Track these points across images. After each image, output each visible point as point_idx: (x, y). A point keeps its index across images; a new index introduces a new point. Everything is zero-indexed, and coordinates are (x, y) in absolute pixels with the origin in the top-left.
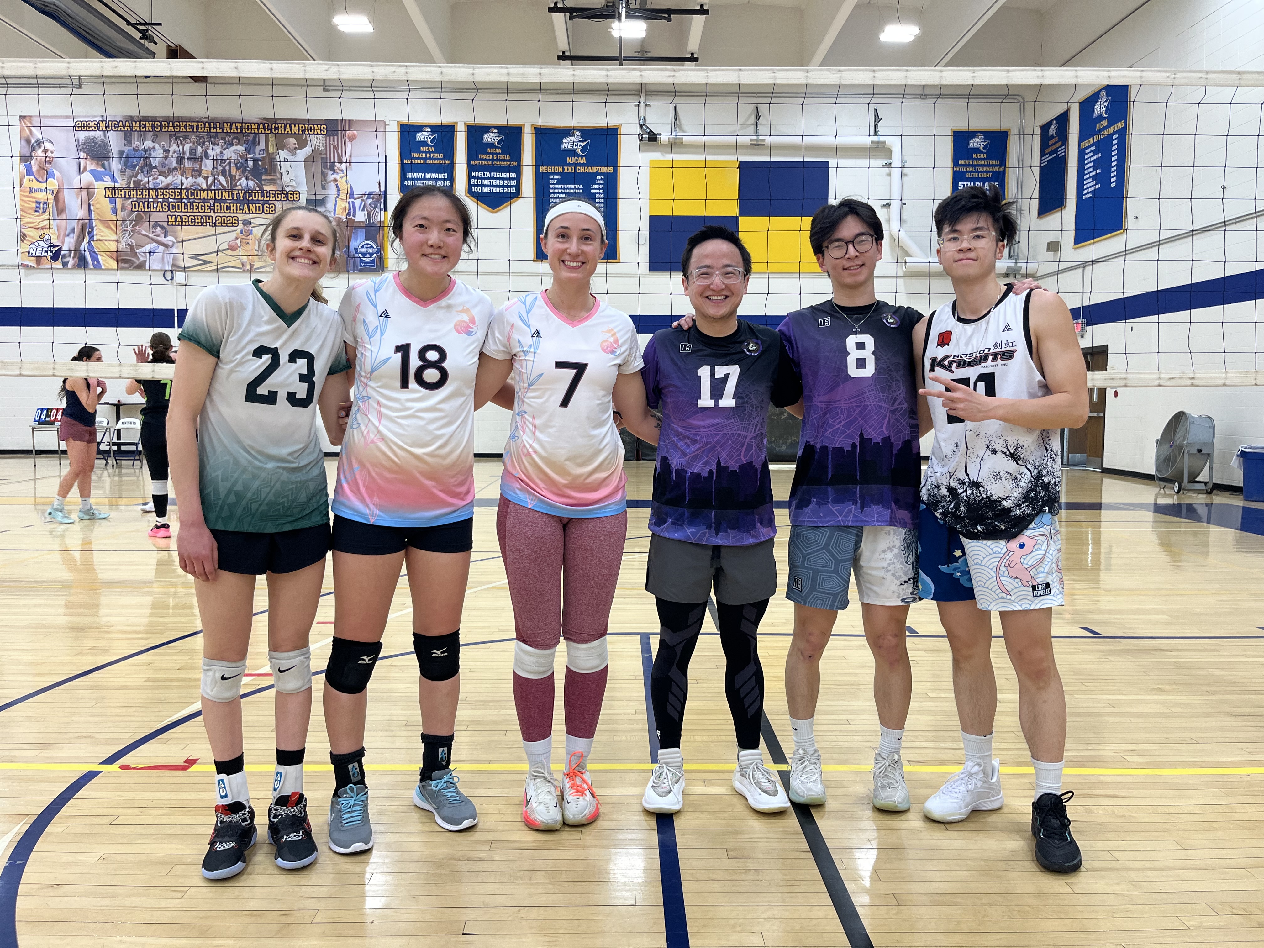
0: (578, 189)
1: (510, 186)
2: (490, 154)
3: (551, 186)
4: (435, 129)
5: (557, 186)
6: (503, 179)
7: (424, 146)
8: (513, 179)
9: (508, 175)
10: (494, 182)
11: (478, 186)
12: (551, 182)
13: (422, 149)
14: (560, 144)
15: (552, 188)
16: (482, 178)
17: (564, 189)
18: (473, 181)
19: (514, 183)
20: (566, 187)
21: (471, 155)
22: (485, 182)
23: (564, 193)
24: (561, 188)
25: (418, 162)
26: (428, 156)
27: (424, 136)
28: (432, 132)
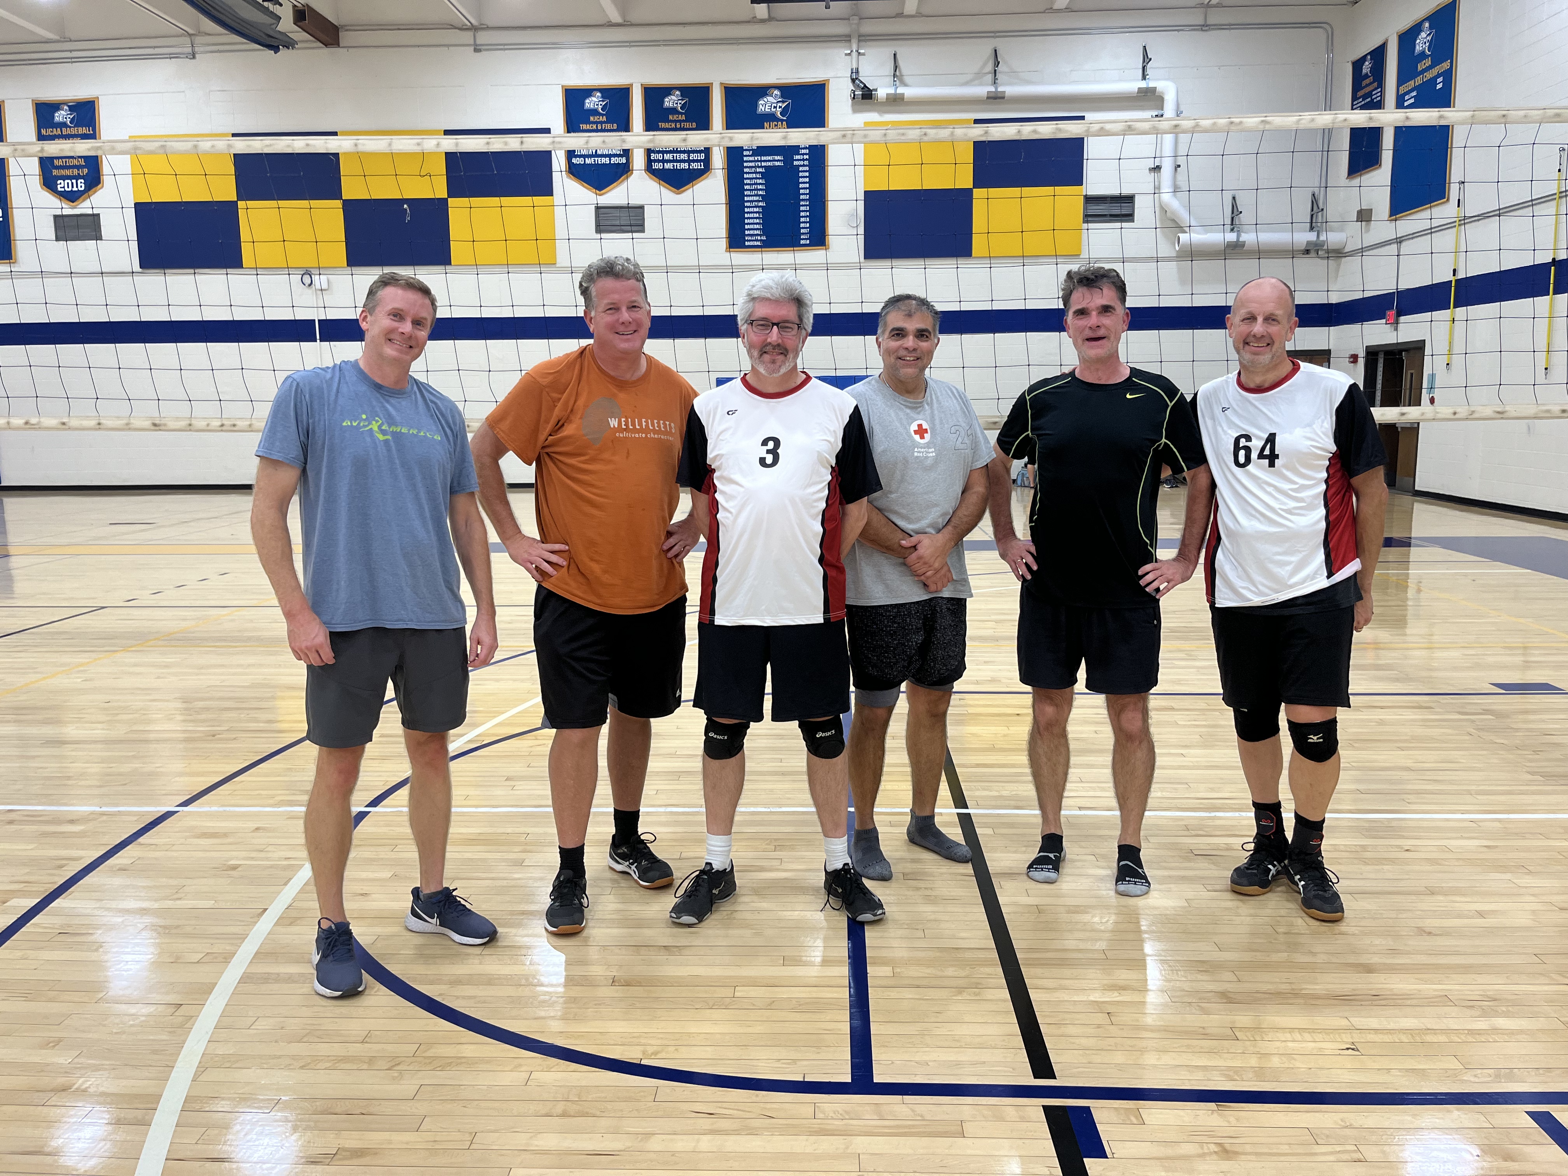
0: (778, 161)
1: (697, 161)
2: (672, 121)
3: (745, 159)
4: (605, 92)
5: (752, 159)
6: (689, 152)
7: (594, 115)
8: (700, 152)
10: (678, 156)
11: (658, 161)
13: (592, 119)
14: (756, 106)
15: (747, 161)
16: (663, 152)
17: (761, 161)
18: (653, 157)
19: (702, 156)
20: (764, 158)
21: (650, 124)
22: (667, 157)
23: (761, 167)
24: (758, 161)
26: (599, 128)
27: (593, 102)
28: (602, 97)
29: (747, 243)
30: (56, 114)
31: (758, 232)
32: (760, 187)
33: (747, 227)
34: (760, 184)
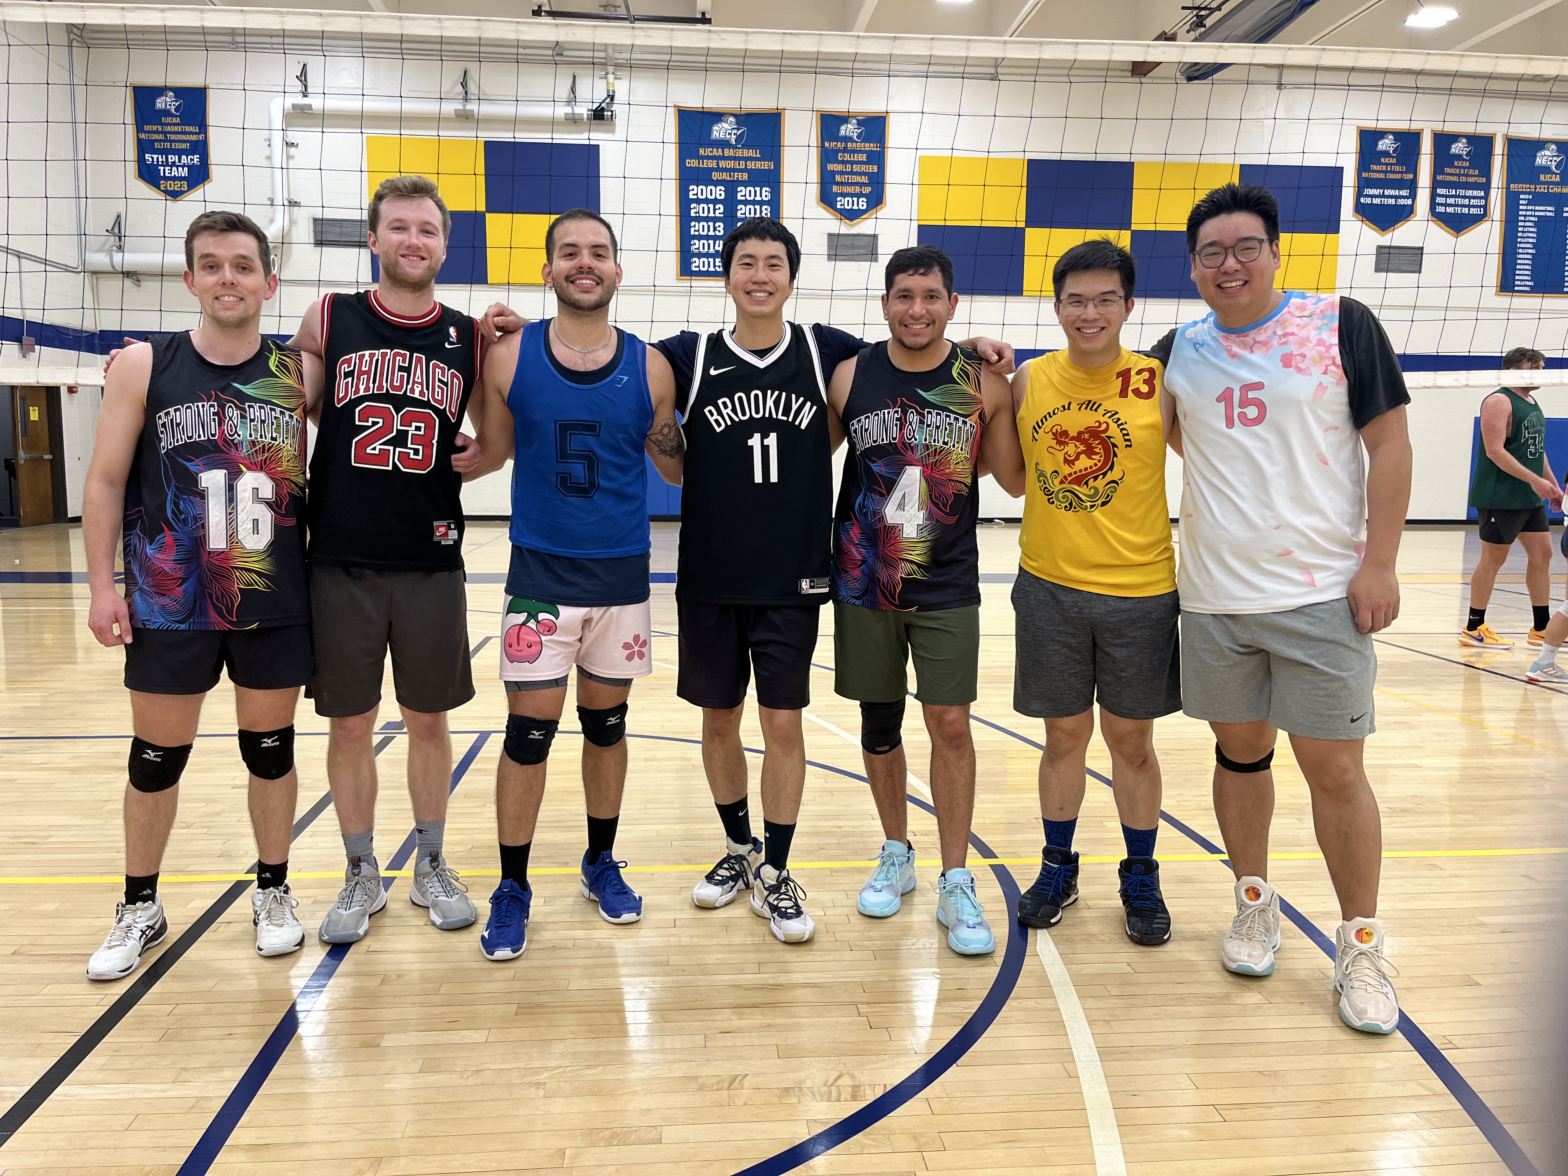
0: (1550, 211)
1: (1477, 206)
2: (1457, 167)
3: (1521, 207)
4: (1398, 135)
5: (1530, 208)
6: (1470, 198)
7: (1385, 157)
8: (1481, 198)
9: (1475, 193)
10: (1460, 201)
11: (1442, 205)
12: (1521, 202)
13: (1382, 160)
14: (1534, 158)
15: (1522, 210)
16: (1446, 196)
17: (1535, 211)
18: (1439, 200)
19: (1483, 202)
20: (1537, 208)
21: (1437, 169)
22: (1450, 201)
23: (1534, 216)
24: (1531, 210)
25: (1377, 175)
26: (1389, 169)
27: (1386, 144)
28: (1395, 140)
29: (1516, 288)
30: (843, 128)
31: (1527, 278)
32: (1531, 235)
33: (1517, 272)
34: (1532, 232)
